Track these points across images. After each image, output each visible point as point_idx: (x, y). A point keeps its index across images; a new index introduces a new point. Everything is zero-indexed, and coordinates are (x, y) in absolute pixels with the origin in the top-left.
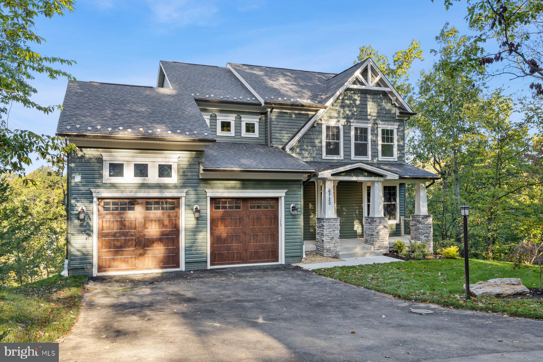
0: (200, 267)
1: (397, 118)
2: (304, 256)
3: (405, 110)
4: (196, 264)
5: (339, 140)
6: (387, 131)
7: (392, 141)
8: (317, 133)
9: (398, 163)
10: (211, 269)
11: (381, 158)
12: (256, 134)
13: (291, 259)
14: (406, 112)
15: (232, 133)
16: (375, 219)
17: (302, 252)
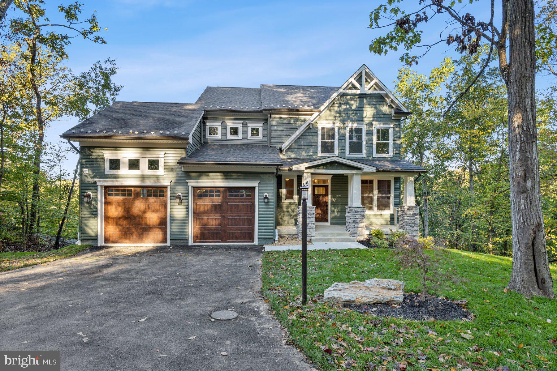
0: (183, 243)
1: (393, 118)
2: (277, 239)
3: (401, 110)
4: (179, 241)
5: (334, 139)
6: (383, 130)
7: (388, 139)
8: (313, 134)
9: (393, 159)
10: (191, 246)
11: (375, 154)
12: (260, 137)
13: (264, 241)
14: (401, 112)
15: (240, 136)
16: (351, 208)
17: (275, 235)
